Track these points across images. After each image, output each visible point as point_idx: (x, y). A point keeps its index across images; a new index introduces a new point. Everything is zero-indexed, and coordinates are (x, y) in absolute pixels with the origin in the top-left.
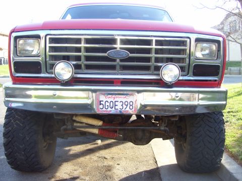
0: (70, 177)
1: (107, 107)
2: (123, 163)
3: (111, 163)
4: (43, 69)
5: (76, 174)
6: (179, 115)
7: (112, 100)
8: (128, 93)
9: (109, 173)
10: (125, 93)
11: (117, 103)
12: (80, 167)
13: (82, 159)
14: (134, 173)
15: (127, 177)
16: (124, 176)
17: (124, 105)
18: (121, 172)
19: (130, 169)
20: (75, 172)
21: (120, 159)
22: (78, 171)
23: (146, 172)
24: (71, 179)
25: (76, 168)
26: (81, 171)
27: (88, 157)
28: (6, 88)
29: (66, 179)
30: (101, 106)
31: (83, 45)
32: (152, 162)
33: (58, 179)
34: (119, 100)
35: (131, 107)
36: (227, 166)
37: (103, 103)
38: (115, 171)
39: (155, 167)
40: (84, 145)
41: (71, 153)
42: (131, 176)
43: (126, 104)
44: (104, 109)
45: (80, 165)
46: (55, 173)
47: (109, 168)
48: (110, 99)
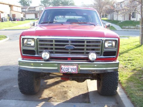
0: (48, 97)
1: (64, 70)
2: (72, 89)
3: (66, 90)
4: (36, 53)
5: (50, 96)
6: (97, 74)
7: (67, 67)
8: (74, 64)
9: (65, 95)
10: (73, 64)
11: (69, 69)
12: (52, 92)
13: (53, 87)
14: (77, 95)
15: (74, 97)
16: (73, 96)
17: (72, 70)
18: (71, 95)
19: (75, 93)
20: (50, 95)
21: (71, 87)
22: (51, 94)
23: (83, 94)
24: (49, 98)
25: (50, 92)
26: (53, 94)
27: (56, 86)
28: (19, 62)
29: (46, 98)
30: (62, 70)
31: (54, 43)
32: (86, 89)
33: (43, 98)
34: (70, 67)
35: (75, 71)
36: (119, 94)
37: (63, 69)
38: (68, 94)
39: (87, 92)
40: (53, 79)
41: (48, 83)
42: (75, 97)
43: (73, 69)
44: (63, 71)
45: (52, 90)
46: (41, 95)
47: (66, 93)
48: (66, 67)
